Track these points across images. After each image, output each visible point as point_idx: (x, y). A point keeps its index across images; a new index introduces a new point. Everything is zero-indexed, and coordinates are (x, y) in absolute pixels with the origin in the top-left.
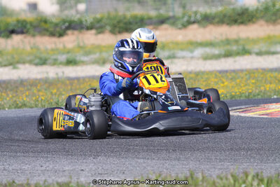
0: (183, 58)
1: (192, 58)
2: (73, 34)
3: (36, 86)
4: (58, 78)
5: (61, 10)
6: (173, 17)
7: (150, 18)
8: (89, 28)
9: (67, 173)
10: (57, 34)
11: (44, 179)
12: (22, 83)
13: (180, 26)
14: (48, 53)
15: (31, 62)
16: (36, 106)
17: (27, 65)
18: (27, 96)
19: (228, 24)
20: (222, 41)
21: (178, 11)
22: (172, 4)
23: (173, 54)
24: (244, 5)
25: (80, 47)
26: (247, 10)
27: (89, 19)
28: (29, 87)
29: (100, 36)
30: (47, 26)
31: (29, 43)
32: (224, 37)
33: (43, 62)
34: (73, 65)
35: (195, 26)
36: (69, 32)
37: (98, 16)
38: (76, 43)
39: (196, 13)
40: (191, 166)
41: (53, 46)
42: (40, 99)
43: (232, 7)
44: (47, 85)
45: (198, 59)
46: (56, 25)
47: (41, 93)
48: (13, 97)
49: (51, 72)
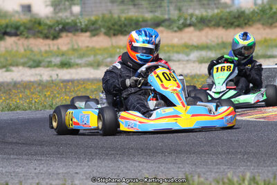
0: (179, 61)
1: (188, 61)
2: (67, 36)
3: (30, 88)
4: (52, 81)
5: (55, 12)
6: (169, 20)
7: (145, 21)
8: (84, 30)
9: (61, 176)
10: (52, 37)
11: (37, 181)
12: (15, 85)
13: (176, 29)
14: (42, 56)
15: (24, 65)
16: (30, 108)
17: (21, 68)
18: (20, 99)
19: (224, 27)
20: (218, 44)
21: (174, 14)
22: (168, 6)
23: (169, 57)
24: (241, 8)
25: (74, 50)
26: (243, 12)
27: (84, 21)
28: (23, 90)
29: (95, 39)
30: (41, 28)
31: (23, 45)
32: (220, 41)
33: (37, 64)
34: (67, 68)
35: (191, 29)
36: (64, 34)
37: (93, 18)
38: (70, 46)
39: (192, 15)
40: (187, 170)
41: (47, 48)
42: (33, 102)
43: (228, 10)
44: (41, 87)
45: (194, 62)
46: (50, 27)
47: (34, 96)
48: (6, 99)
49: (45, 74)
